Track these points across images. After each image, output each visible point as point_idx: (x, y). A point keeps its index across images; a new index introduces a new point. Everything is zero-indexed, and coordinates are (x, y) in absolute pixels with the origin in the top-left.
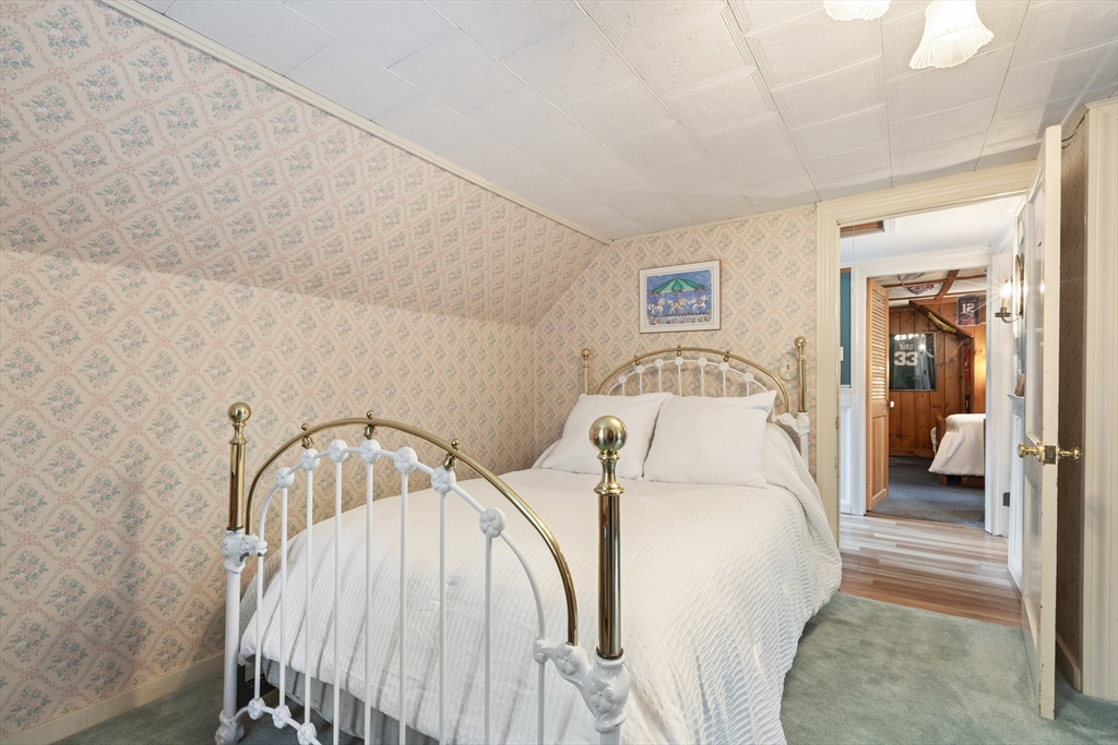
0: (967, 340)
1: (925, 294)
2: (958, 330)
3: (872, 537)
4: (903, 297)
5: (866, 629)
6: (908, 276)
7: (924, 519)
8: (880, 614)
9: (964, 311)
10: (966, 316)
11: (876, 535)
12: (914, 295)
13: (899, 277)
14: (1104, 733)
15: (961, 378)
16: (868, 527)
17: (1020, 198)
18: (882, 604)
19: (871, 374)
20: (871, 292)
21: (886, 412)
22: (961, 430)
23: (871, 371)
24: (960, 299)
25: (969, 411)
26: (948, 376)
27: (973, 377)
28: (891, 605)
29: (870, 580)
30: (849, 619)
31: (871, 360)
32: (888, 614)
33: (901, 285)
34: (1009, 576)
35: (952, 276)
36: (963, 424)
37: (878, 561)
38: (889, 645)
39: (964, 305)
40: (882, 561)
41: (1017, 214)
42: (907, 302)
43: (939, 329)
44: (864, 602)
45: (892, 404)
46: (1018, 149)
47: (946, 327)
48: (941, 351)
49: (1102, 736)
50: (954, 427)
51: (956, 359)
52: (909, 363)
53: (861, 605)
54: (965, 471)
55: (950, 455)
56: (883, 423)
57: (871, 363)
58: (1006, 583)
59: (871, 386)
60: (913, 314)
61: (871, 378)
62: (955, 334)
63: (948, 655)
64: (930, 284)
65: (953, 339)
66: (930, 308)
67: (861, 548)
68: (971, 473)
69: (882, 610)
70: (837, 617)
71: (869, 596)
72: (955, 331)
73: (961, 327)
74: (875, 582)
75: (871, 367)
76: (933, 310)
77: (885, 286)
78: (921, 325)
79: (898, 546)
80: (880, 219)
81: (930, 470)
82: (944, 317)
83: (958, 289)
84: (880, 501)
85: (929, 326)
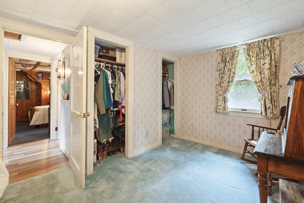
0: (39, 85)
1: (27, 68)
2: (37, 81)
3: (13, 155)
4: (20, 68)
5: (21, 196)
6: (24, 60)
7: (31, 142)
8: (25, 186)
9: (39, 76)
10: (39, 77)
11: (14, 154)
12: (23, 68)
13: (20, 60)
14: (94, 183)
15: (37, 95)
16: (10, 152)
17: (66, 44)
18: (25, 181)
19: (10, 94)
20: (10, 63)
21: (15, 107)
22: (40, 111)
23: (10, 92)
24: (38, 72)
25: (40, 105)
26: (33, 95)
27: (41, 95)
28: (29, 179)
29: (17, 173)
30: (12, 196)
31: (10, 88)
32: (28, 184)
33: (20, 63)
34: (61, 151)
35: (38, 64)
36: (40, 109)
37: (18, 164)
38: (33, 196)
39: (39, 74)
40: (20, 163)
41: (62, 50)
42: (19, 70)
43: (31, 80)
44: (17, 184)
45: (18, 104)
46: (70, 30)
47: (33, 80)
48: (31, 87)
49: (94, 184)
50: (37, 110)
51: (35, 90)
52: (20, 90)
53: (16, 186)
54: (41, 123)
55: (36, 119)
56: (14, 111)
57: (10, 90)
58: (60, 153)
59: (10, 98)
60: (21, 74)
61: (10, 95)
62: (36, 82)
63: (54, 187)
64: (30, 65)
65: (35, 84)
66: (28, 73)
67: (9, 162)
68: (43, 123)
69: (26, 184)
70: (5, 199)
71: (18, 181)
72: (36, 81)
73: (38, 80)
74: (19, 173)
75: (10, 91)
76: (29, 74)
77: (15, 63)
78: (24, 79)
79: (24, 155)
80: (20, 34)
81: (30, 125)
82: (33, 77)
83: (38, 69)
84: (13, 140)
85: (27, 79)
